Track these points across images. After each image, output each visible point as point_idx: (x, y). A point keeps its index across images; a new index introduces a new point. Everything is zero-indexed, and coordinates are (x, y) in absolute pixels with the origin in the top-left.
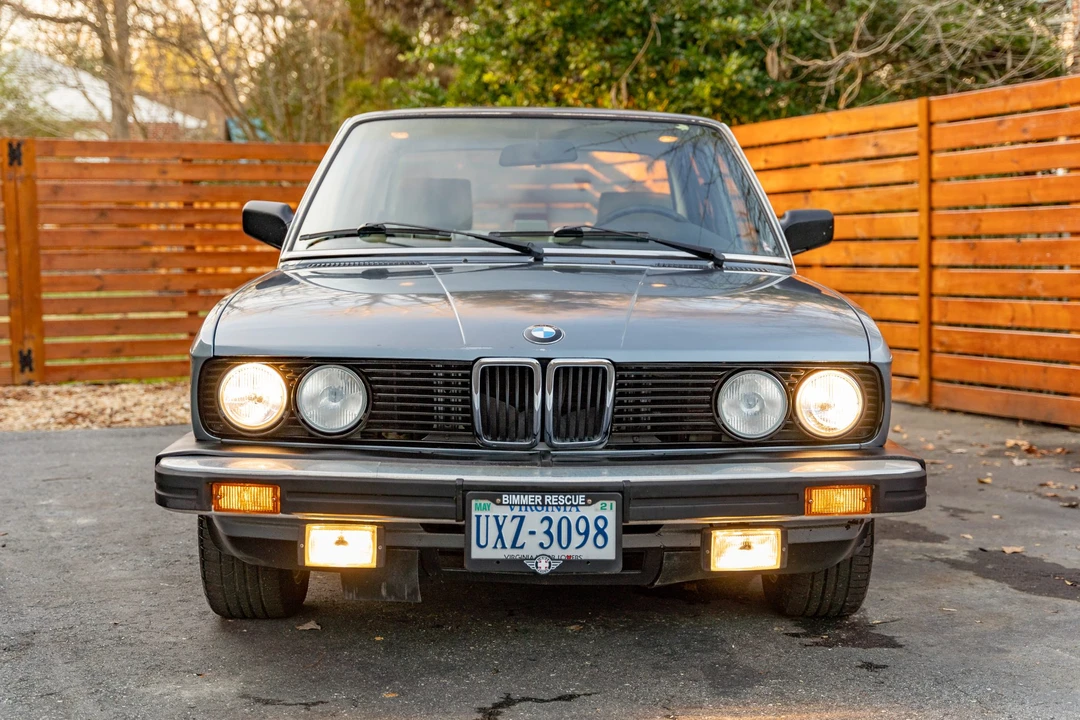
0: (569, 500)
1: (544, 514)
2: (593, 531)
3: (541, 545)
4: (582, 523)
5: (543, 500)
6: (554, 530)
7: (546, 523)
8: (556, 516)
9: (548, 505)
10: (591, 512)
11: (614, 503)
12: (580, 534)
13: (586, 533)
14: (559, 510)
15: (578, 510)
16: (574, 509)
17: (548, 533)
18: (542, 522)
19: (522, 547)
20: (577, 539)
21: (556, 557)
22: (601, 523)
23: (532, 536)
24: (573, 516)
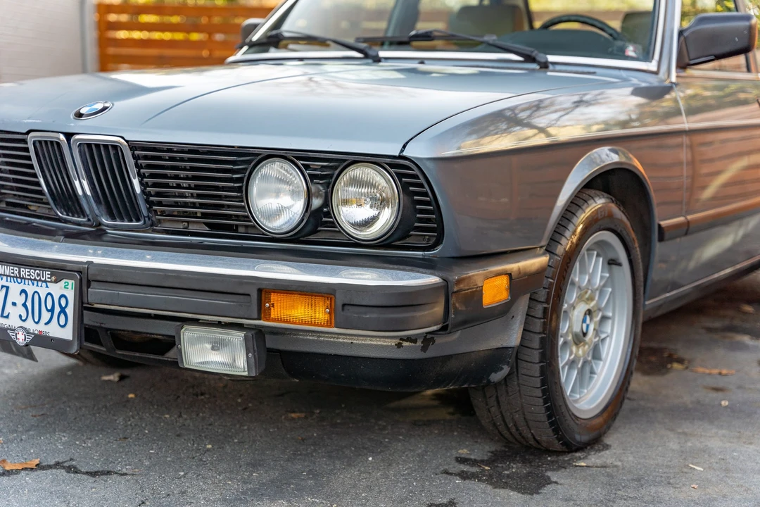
0: (38, 275)
1: (22, 286)
2: (57, 310)
3: (20, 316)
4: (49, 298)
5: (19, 273)
6: (29, 304)
7: (24, 295)
8: (30, 289)
9: (23, 278)
10: (57, 289)
11: (73, 281)
12: (48, 310)
13: (52, 310)
14: (33, 284)
15: (47, 287)
16: (44, 284)
17: (24, 305)
18: (20, 294)
19: (7, 317)
20: (46, 316)
21: (32, 332)
22: (63, 302)
23: (14, 307)
24: (43, 291)
